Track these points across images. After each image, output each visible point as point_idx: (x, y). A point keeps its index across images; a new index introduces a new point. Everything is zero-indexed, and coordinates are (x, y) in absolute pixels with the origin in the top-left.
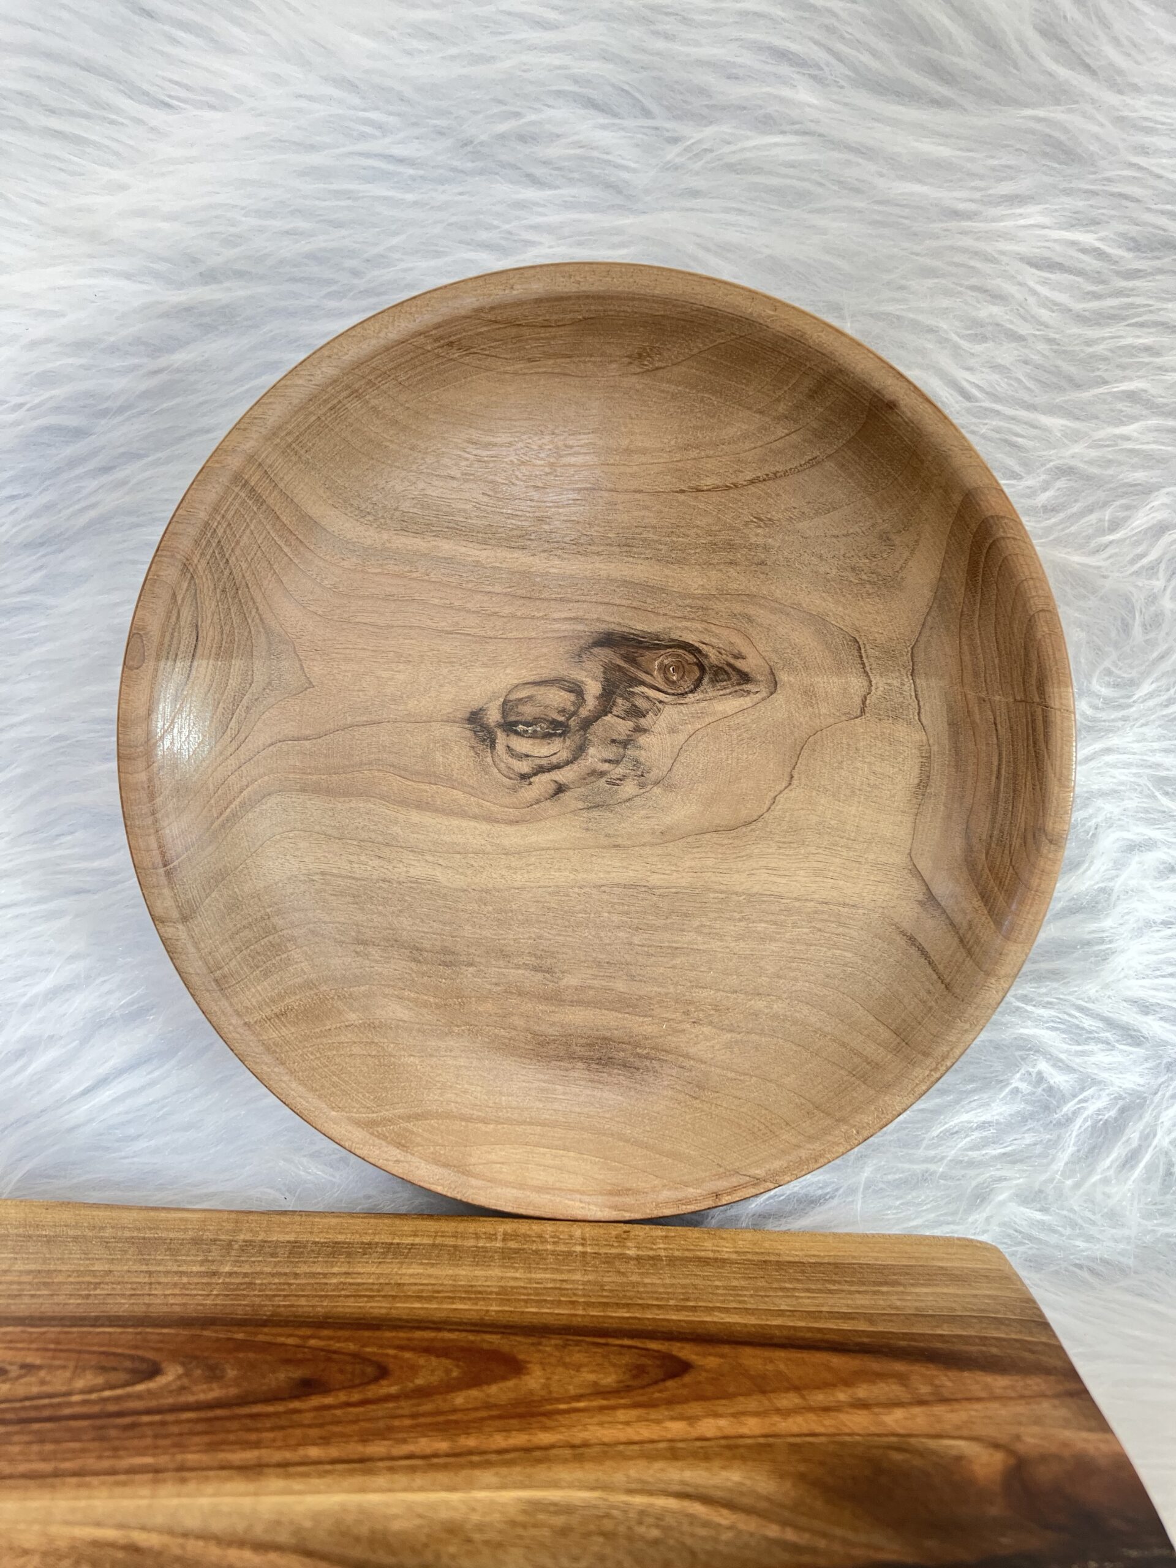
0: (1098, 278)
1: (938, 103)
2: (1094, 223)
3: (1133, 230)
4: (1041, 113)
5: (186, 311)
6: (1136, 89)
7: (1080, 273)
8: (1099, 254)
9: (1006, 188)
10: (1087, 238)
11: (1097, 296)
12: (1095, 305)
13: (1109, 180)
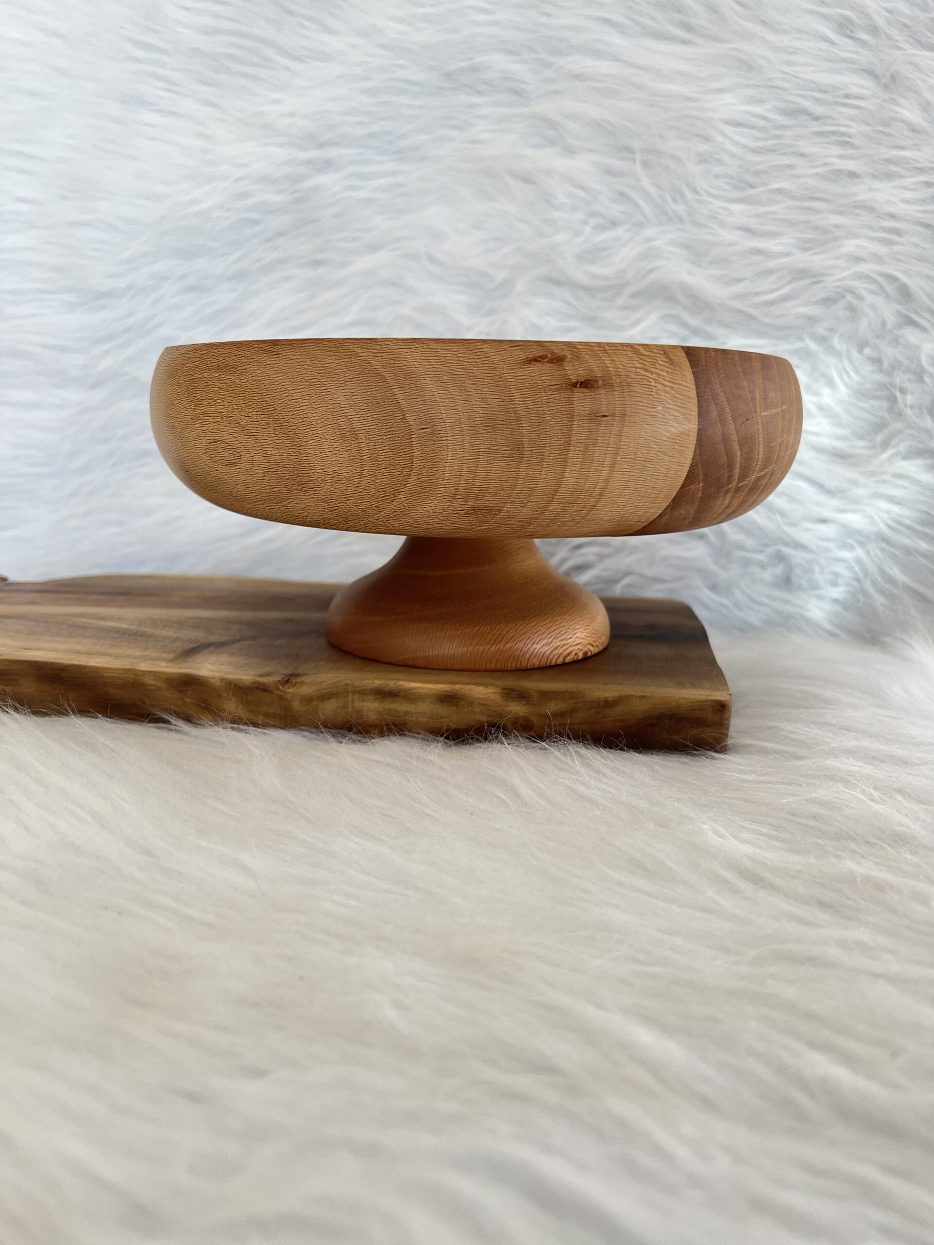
0: (763, 129)
1: (685, 42)
2: (761, 102)
3: (782, 105)
4: (734, 46)
5: (309, 162)
6: (785, 32)
7: (752, 127)
8: (764, 118)
9: (717, 85)
10: (758, 110)
11: (763, 139)
12: (761, 144)
13: (770, 79)
